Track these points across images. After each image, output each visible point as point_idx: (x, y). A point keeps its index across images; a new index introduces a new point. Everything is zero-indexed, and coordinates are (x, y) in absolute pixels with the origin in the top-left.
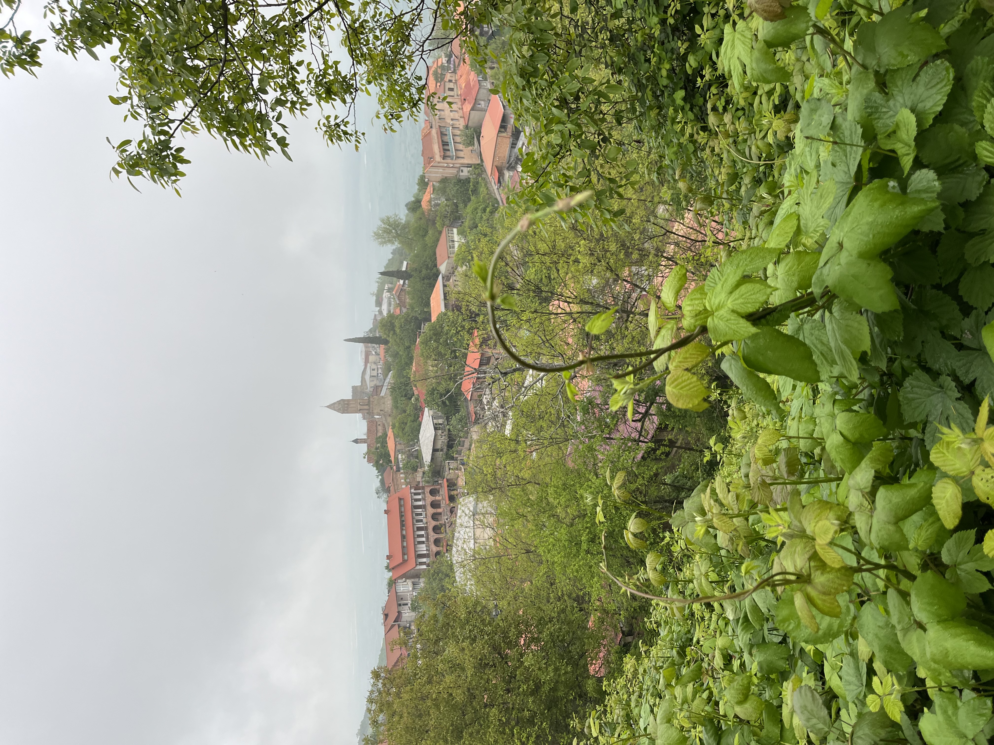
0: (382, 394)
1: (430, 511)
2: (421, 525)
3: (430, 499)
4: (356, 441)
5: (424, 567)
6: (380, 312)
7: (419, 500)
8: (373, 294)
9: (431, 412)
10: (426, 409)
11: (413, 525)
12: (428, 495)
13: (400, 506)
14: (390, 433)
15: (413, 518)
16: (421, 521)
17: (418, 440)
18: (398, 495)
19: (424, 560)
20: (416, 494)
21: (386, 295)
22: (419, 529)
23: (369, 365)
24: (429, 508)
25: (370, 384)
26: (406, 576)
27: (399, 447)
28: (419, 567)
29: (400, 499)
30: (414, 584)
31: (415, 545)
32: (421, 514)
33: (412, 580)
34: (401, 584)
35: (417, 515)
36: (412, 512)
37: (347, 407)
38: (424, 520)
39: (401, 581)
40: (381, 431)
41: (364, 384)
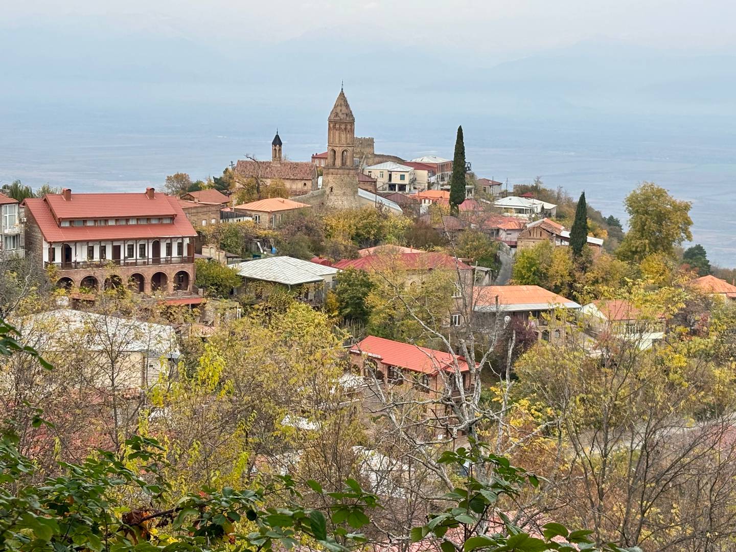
0: (361, 192)
1: (149, 273)
2: (123, 253)
3: (171, 273)
4: (277, 142)
5: (46, 258)
6: (505, 194)
7: (169, 252)
8: (538, 182)
9: (329, 279)
10: (334, 271)
11: (125, 240)
12: (179, 268)
13: (160, 218)
14: (291, 204)
15: (137, 240)
16: (131, 255)
17: (277, 255)
18: (181, 214)
19: (58, 259)
20: (180, 246)
21: (537, 205)
22: (116, 251)
23: (410, 169)
24: (154, 270)
25: (377, 171)
26: (30, 222)
27: (265, 218)
28: (46, 246)
29: (172, 218)
30: (15, 237)
31: (88, 242)
32: (143, 255)
33: (23, 234)
34: (16, 214)
35: (143, 248)
36: (148, 239)
37: (340, 129)
38: (130, 260)
39: (23, 214)
40: (294, 187)
41: (377, 159)
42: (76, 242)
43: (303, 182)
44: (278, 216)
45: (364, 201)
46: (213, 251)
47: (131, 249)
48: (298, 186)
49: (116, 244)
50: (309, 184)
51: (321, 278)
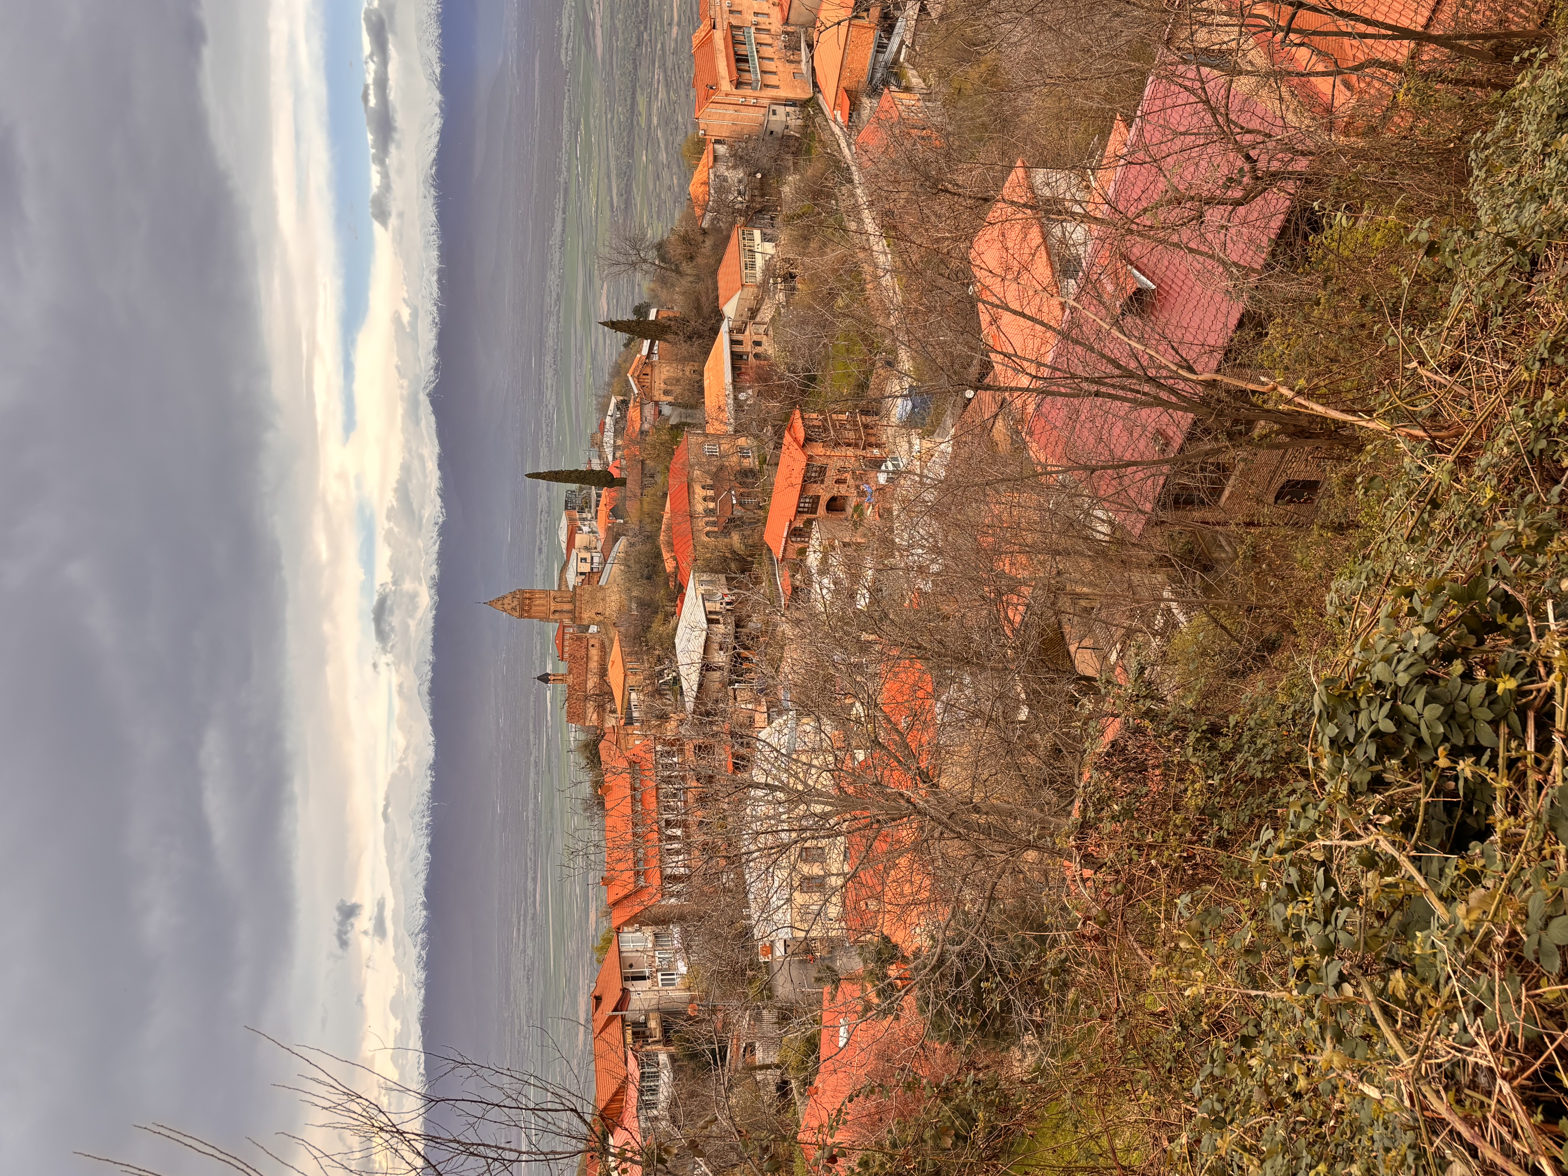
0: (601, 583)
4: (544, 678)
9: (701, 588)
10: (691, 585)
28: (667, 902)
29: (632, 764)
30: (657, 936)
33: (654, 927)
34: (630, 935)
37: (529, 605)
39: (630, 929)
40: (596, 658)
42: (662, 869)
43: (590, 648)
44: (629, 665)
45: (611, 579)
48: (594, 653)
49: (663, 824)
50: (592, 642)
51: (700, 597)
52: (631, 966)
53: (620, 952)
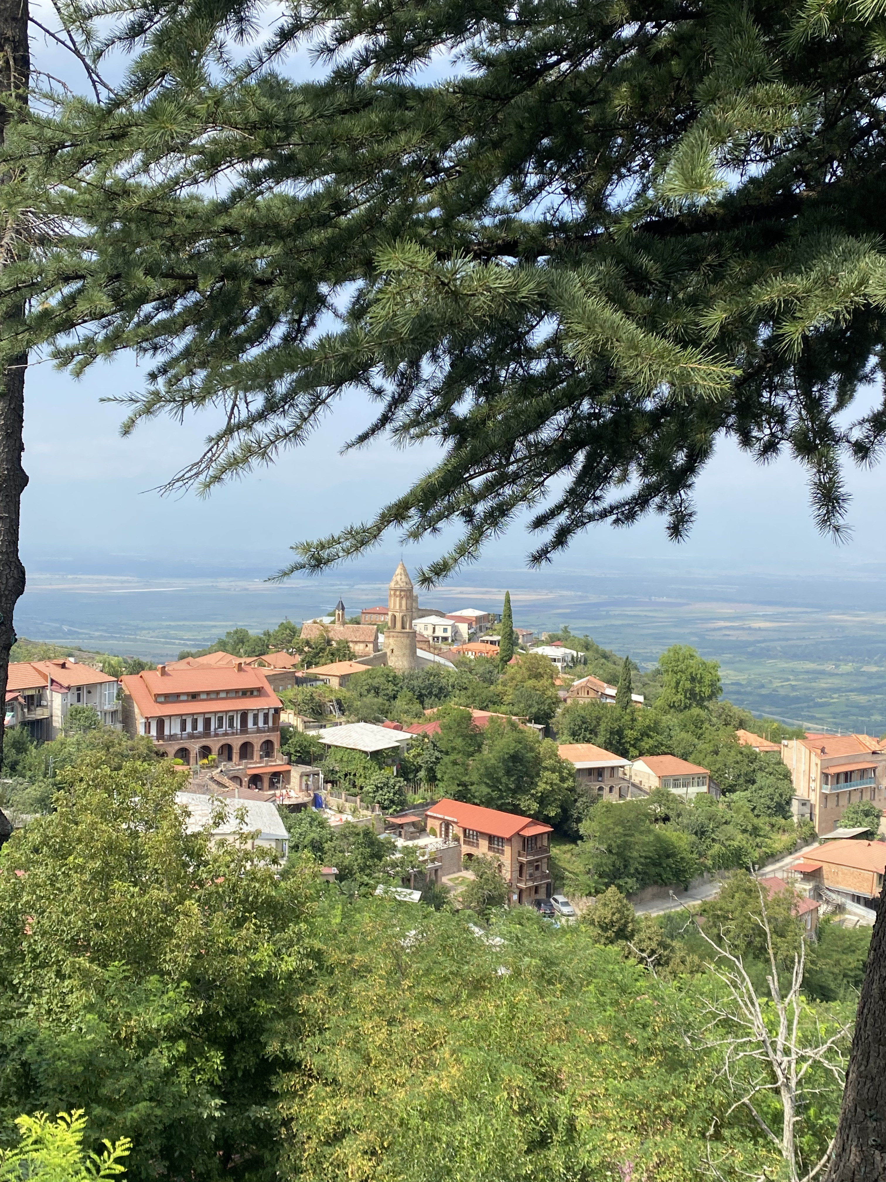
0: (419, 653)
1: (237, 742)
2: (214, 725)
3: (257, 741)
4: (340, 606)
5: (142, 732)
6: (538, 643)
7: (255, 723)
9: (403, 744)
10: (407, 735)
11: (215, 713)
12: (264, 737)
13: (247, 690)
14: (356, 666)
15: (226, 712)
16: (220, 726)
18: (268, 687)
19: (154, 732)
20: (267, 716)
21: (568, 653)
22: (207, 723)
23: (452, 622)
24: (241, 740)
25: (422, 624)
26: (127, 699)
27: (335, 682)
28: (142, 721)
29: (260, 690)
30: (114, 713)
31: (181, 715)
32: (231, 725)
33: (120, 709)
34: (115, 691)
35: (231, 719)
36: (237, 711)
38: (221, 731)
41: (420, 613)
42: (170, 716)
43: (365, 644)
44: (348, 679)
46: (291, 716)
47: (221, 719)
48: (361, 648)
49: (207, 716)
50: (371, 645)
51: (397, 744)
52: (89, 692)
53: (101, 683)
